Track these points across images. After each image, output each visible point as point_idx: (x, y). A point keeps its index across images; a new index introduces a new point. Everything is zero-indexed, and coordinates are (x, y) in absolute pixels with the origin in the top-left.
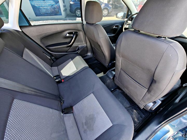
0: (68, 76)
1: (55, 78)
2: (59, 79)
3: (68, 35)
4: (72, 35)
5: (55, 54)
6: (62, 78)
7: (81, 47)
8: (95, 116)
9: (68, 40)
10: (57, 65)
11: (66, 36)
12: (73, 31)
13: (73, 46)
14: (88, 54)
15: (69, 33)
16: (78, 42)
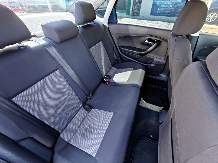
0: (115, 82)
1: (105, 77)
2: (108, 80)
3: (147, 41)
4: (152, 43)
5: (123, 56)
6: (111, 81)
7: (156, 61)
8: (94, 133)
9: (144, 47)
10: (118, 68)
11: (144, 42)
12: (156, 39)
13: (146, 56)
14: (162, 75)
15: (149, 40)
16: (156, 54)
